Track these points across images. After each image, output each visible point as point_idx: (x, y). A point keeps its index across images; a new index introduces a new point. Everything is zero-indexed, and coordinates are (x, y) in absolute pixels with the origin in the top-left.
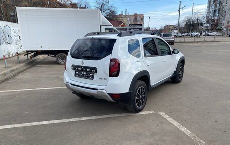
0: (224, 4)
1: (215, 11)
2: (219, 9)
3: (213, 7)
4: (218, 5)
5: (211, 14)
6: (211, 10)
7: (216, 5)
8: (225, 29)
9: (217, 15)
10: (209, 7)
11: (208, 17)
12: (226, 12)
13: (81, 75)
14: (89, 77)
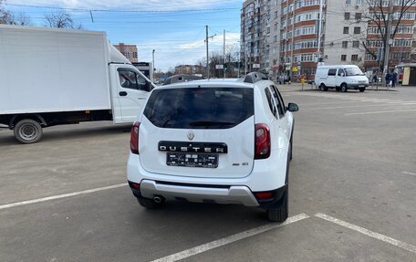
0: (264, 34)
1: (252, 44)
2: (258, 42)
3: (248, 38)
4: (256, 35)
6: (247, 42)
7: (252, 35)
8: (271, 72)
9: (256, 51)
10: (243, 37)
11: (243, 53)
12: (268, 46)
13: (184, 161)
14: (207, 163)
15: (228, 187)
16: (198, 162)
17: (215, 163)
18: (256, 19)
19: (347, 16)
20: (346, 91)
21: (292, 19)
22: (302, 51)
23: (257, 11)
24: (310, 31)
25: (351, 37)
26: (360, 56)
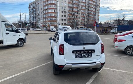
0: (37, 15)
1: (33, 18)
4: (34, 15)
5: (31, 19)
6: (31, 17)
7: (33, 15)
8: (41, 27)
9: (35, 20)
10: (30, 15)
11: (30, 20)
12: (39, 19)
13: (81, 56)
14: (89, 56)
15: (95, 63)
16: (86, 56)
17: (91, 56)
18: (34, 10)
19: (62, 12)
21: (47, 11)
22: (50, 21)
23: (34, 7)
24: (53, 15)
25: (64, 18)
26: (66, 24)
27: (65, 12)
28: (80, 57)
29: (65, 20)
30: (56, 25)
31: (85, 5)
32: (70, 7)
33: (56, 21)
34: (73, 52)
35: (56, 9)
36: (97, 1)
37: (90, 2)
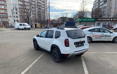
15: (86, 49)
17: (83, 45)
20: (26, 30)
22: (0, 18)
24: (3, 11)
25: (15, 15)
26: (19, 20)
27: (16, 9)
28: (78, 47)
29: (17, 17)
30: (8, 22)
31: (34, 4)
32: (21, 5)
33: (7, 18)
34: (75, 43)
35: (6, 6)
36: (44, 1)
37: (39, 1)
